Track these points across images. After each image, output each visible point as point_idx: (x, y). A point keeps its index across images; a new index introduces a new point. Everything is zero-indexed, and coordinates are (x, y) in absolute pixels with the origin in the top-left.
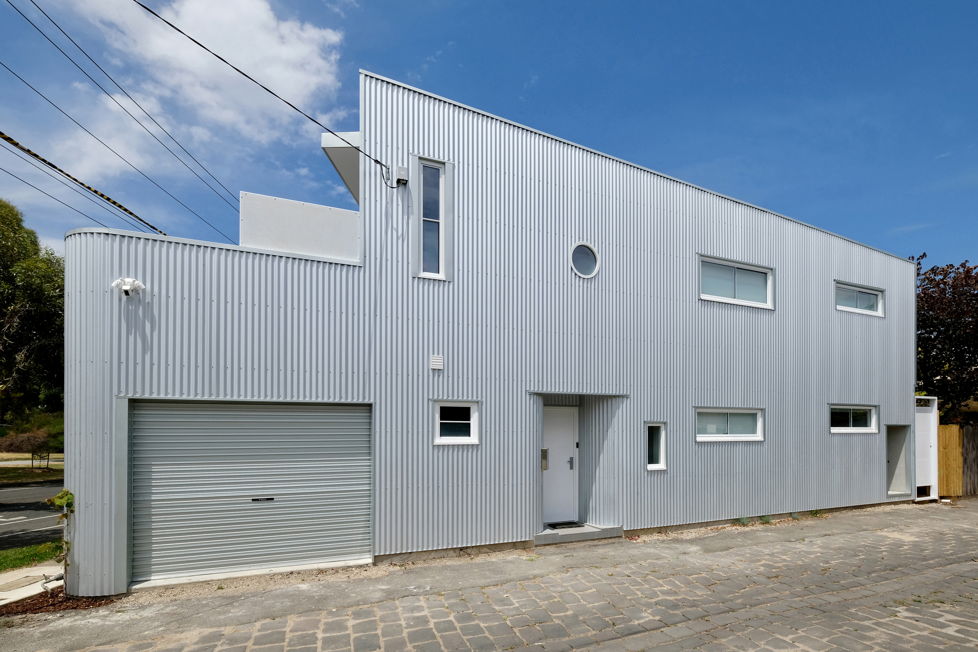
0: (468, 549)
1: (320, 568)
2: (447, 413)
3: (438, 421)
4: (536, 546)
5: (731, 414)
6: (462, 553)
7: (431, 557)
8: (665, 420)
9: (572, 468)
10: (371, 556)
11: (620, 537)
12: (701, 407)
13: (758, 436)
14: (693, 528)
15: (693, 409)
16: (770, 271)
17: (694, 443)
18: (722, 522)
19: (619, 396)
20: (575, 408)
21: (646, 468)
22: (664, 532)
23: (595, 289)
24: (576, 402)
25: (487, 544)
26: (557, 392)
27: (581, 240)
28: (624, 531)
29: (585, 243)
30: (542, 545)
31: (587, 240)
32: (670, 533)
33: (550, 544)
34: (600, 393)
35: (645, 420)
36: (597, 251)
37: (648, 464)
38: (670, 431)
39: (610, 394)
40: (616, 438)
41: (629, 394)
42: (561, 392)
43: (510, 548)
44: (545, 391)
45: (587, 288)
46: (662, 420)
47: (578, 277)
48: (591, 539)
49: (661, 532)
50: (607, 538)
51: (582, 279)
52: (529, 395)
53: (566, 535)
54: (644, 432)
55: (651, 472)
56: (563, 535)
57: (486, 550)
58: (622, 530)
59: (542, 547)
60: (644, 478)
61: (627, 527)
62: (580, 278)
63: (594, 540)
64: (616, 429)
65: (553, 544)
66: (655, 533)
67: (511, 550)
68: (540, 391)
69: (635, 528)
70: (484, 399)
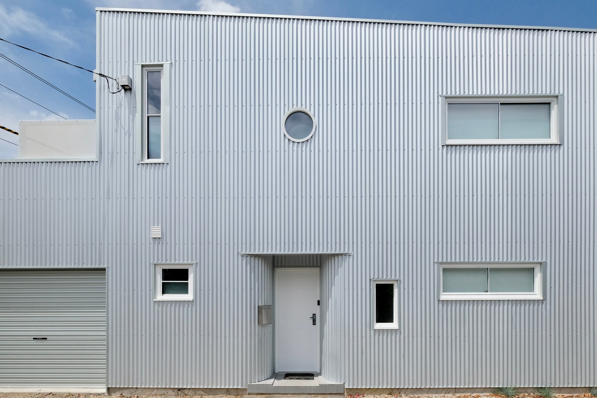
0: (185, 390)
1: (70, 392)
2: (168, 274)
3: (160, 281)
4: (249, 394)
5: (493, 270)
6: (179, 392)
7: (153, 393)
8: (397, 278)
9: (314, 324)
10: (105, 387)
11: (343, 394)
12: (447, 263)
13: (537, 294)
14: (437, 393)
15: (436, 265)
16: (555, 99)
17: (436, 302)
18: (477, 390)
19: (341, 255)
20: (319, 269)
21: (373, 327)
22: (396, 394)
23: (310, 151)
24: (317, 262)
25: (201, 387)
26: (270, 252)
27: (295, 106)
28: (346, 388)
29: (299, 108)
30: (255, 394)
31: (302, 105)
32: (403, 395)
33: (262, 394)
34: (316, 252)
35: (372, 278)
36: (313, 114)
37: (376, 323)
38: (404, 289)
39: (329, 252)
40: (338, 296)
41: (351, 251)
42: (274, 252)
43: (223, 393)
44: (257, 252)
45: (302, 151)
46: (393, 277)
47: (292, 143)
48: (308, 394)
49: (393, 394)
50: (325, 394)
51: (296, 144)
52: (241, 257)
53: (280, 387)
54: (370, 289)
55: (379, 330)
56: (277, 387)
57: (201, 393)
58: (344, 387)
59: (254, 395)
60: (370, 336)
61: (349, 385)
62: (294, 143)
63: (311, 394)
64: (338, 287)
65: (266, 394)
66: (384, 394)
67: (224, 395)
68: (252, 253)
69: (358, 387)
70: (198, 261)
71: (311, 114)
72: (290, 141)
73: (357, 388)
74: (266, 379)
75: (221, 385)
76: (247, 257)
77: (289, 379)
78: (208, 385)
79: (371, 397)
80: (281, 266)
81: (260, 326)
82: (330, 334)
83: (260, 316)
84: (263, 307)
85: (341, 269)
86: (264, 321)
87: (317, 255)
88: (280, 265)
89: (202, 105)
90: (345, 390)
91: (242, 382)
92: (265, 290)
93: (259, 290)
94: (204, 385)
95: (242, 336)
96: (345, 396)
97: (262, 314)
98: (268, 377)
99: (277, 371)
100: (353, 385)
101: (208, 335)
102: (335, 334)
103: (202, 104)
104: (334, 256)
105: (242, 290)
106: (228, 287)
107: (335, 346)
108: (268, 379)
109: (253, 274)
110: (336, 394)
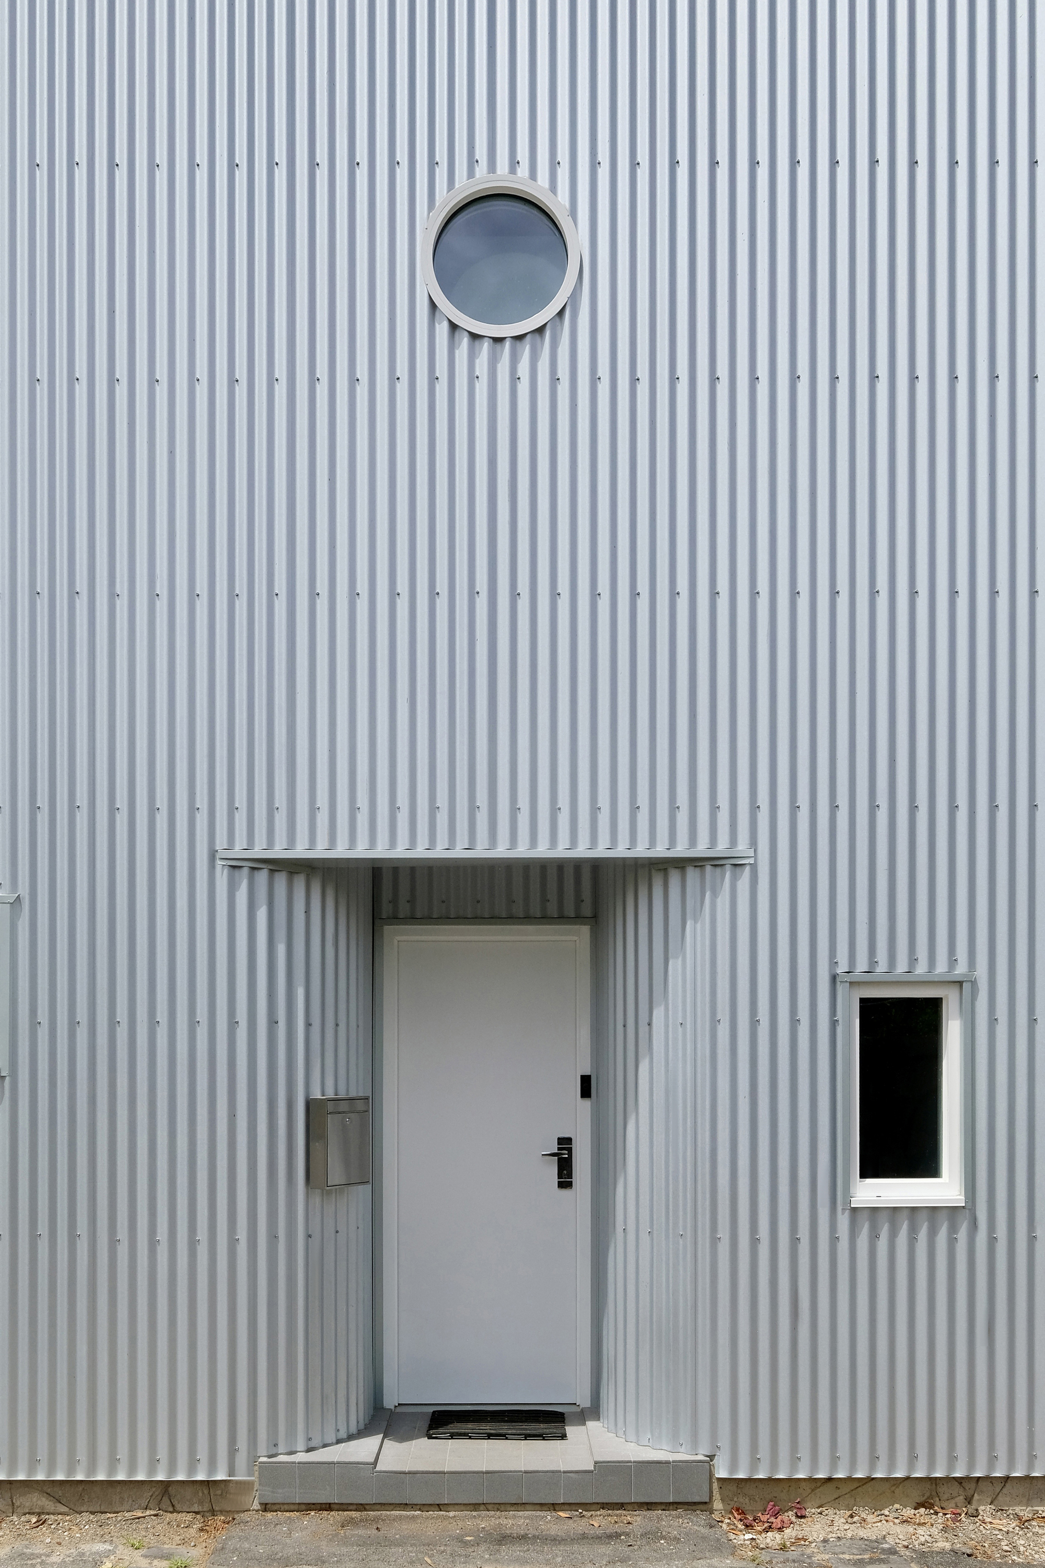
4: (265, 1509)
8: (961, 969)
9: (565, 1182)
11: (704, 1506)
19: (698, 862)
20: (585, 930)
21: (848, 1196)
22: (952, 1504)
23: (555, 380)
24: (579, 901)
25: (40, 1477)
26: (361, 851)
27: (481, 170)
28: (719, 1479)
29: (502, 179)
30: (292, 1507)
31: (514, 164)
32: (986, 1510)
33: (328, 1507)
34: (582, 851)
35: (842, 968)
36: (567, 205)
37: (861, 1177)
38: (993, 1021)
39: (641, 851)
40: (684, 1055)
41: (742, 847)
42: (381, 851)
43: (144, 1505)
44: (300, 851)
45: (515, 379)
46: (941, 968)
47: (465, 340)
48: (542, 1506)
49: (938, 1503)
50: (621, 1506)
51: (486, 345)
52: (226, 871)
53: (410, 1473)
54: (834, 1024)
55: (874, 1210)
56: (396, 1472)
57: (39, 1503)
58: (711, 1475)
59: (288, 1514)
60: (834, 1240)
61: (734, 1465)
62: (477, 343)
63: (554, 1507)
64: (684, 1011)
65: (343, 1507)
66: (897, 1506)
67: (148, 1512)
68: (278, 852)
69: (776, 1471)
70: (23, 890)
71: (558, 205)
72: (457, 334)
73: (770, 1480)
74: (345, 1436)
75: (132, 1468)
76: (256, 872)
77: (452, 1436)
78: (72, 1466)
79: (837, 1517)
80: (412, 919)
81: (318, 1191)
82: (645, 1227)
83: (316, 1146)
84: (330, 1107)
85: (699, 926)
86: (336, 1175)
87: (578, 864)
88: (404, 909)
89: (42, 158)
90: (715, 1486)
91: (233, 1451)
92: (337, 1025)
93: (310, 1025)
94: (52, 1467)
95: (233, 1242)
96: (716, 1516)
97: (323, 1137)
98: (353, 1430)
99: (389, 1402)
100: (755, 1462)
101: (73, 1237)
102: (667, 1230)
103: (42, 156)
104: (665, 870)
105: (233, 1024)
106: (166, 1014)
107: (668, 1287)
108: (350, 1437)
109: (281, 949)
110: (675, 1505)
